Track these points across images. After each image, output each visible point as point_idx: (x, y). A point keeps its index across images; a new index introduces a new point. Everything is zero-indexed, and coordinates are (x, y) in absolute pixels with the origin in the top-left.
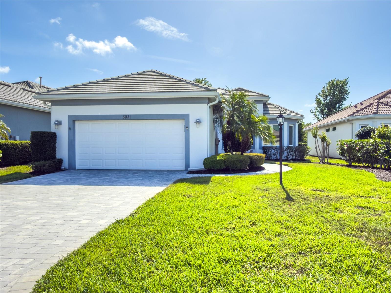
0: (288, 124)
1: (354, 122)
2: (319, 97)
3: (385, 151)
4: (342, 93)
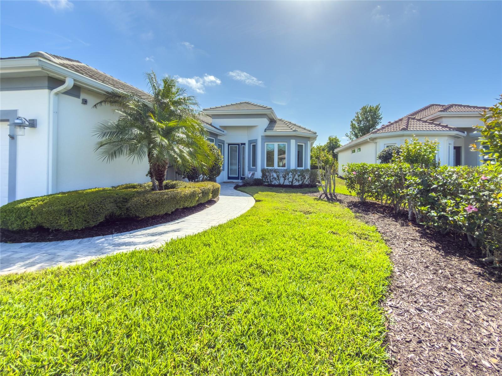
0: (296, 142)
1: (378, 141)
2: (354, 122)
4: (376, 118)
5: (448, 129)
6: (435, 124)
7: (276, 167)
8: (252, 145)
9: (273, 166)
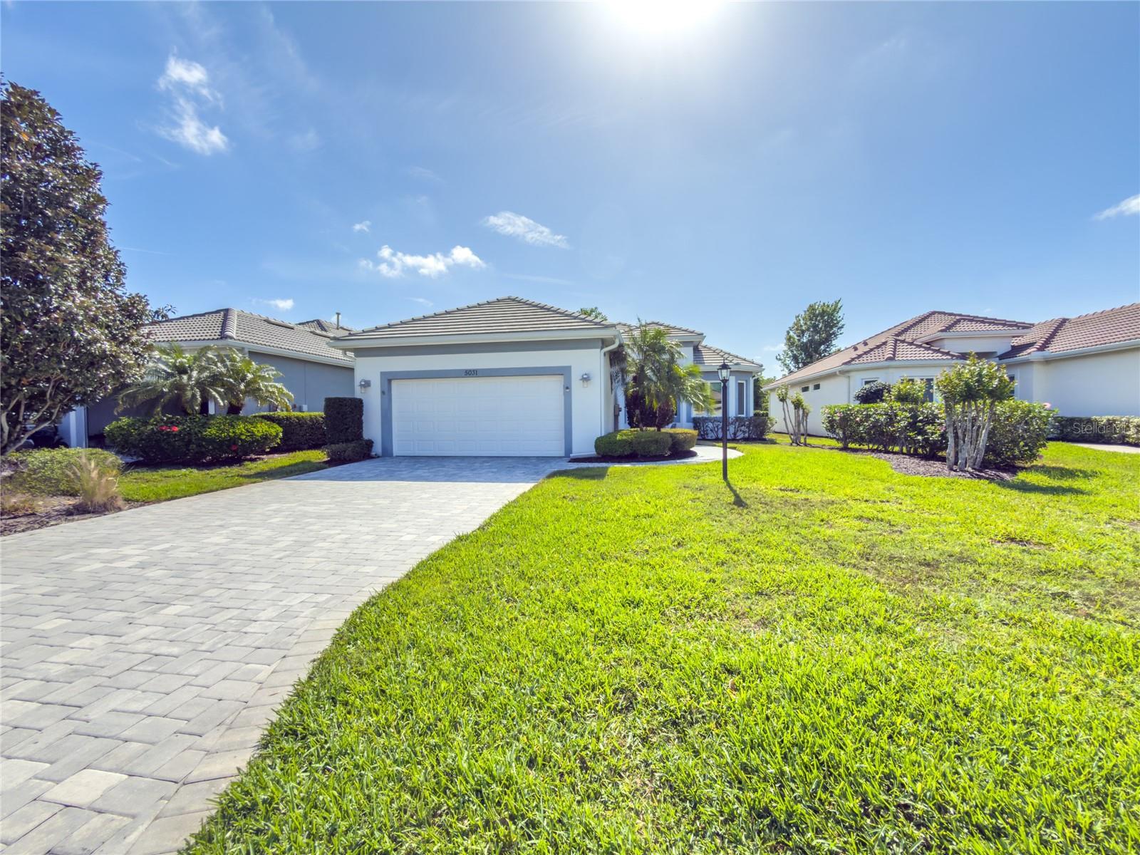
0: (736, 380)
1: (852, 374)
2: (791, 333)
3: (909, 423)
4: (831, 327)
5: (949, 357)
6: (933, 350)
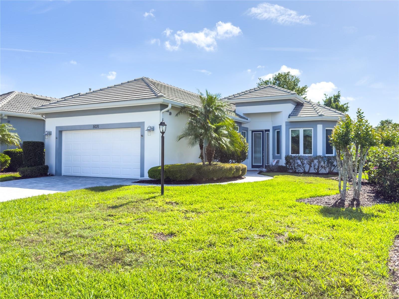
0: (323, 127)
7: (301, 153)
8: (276, 131)
9: (299, 153)
